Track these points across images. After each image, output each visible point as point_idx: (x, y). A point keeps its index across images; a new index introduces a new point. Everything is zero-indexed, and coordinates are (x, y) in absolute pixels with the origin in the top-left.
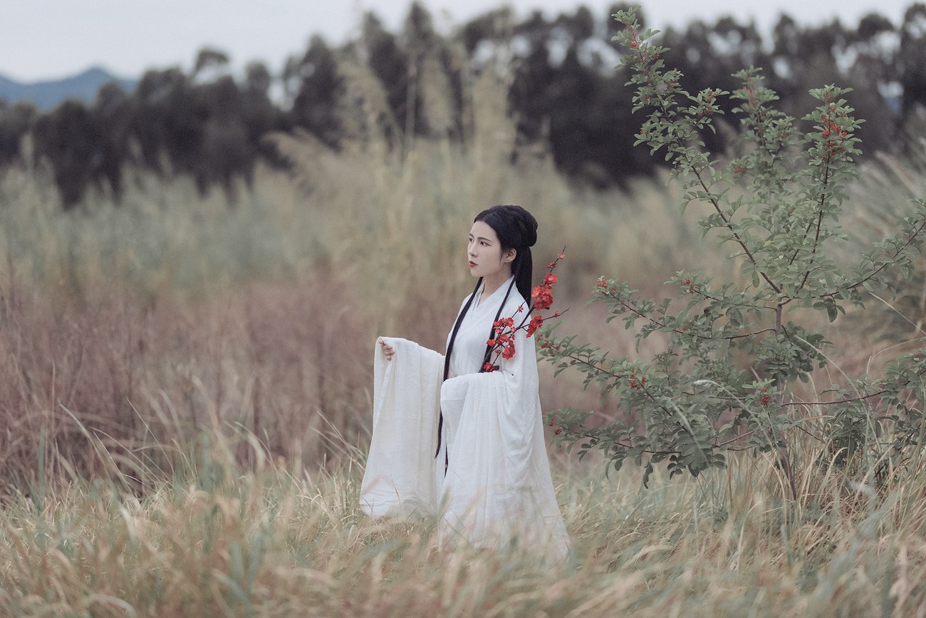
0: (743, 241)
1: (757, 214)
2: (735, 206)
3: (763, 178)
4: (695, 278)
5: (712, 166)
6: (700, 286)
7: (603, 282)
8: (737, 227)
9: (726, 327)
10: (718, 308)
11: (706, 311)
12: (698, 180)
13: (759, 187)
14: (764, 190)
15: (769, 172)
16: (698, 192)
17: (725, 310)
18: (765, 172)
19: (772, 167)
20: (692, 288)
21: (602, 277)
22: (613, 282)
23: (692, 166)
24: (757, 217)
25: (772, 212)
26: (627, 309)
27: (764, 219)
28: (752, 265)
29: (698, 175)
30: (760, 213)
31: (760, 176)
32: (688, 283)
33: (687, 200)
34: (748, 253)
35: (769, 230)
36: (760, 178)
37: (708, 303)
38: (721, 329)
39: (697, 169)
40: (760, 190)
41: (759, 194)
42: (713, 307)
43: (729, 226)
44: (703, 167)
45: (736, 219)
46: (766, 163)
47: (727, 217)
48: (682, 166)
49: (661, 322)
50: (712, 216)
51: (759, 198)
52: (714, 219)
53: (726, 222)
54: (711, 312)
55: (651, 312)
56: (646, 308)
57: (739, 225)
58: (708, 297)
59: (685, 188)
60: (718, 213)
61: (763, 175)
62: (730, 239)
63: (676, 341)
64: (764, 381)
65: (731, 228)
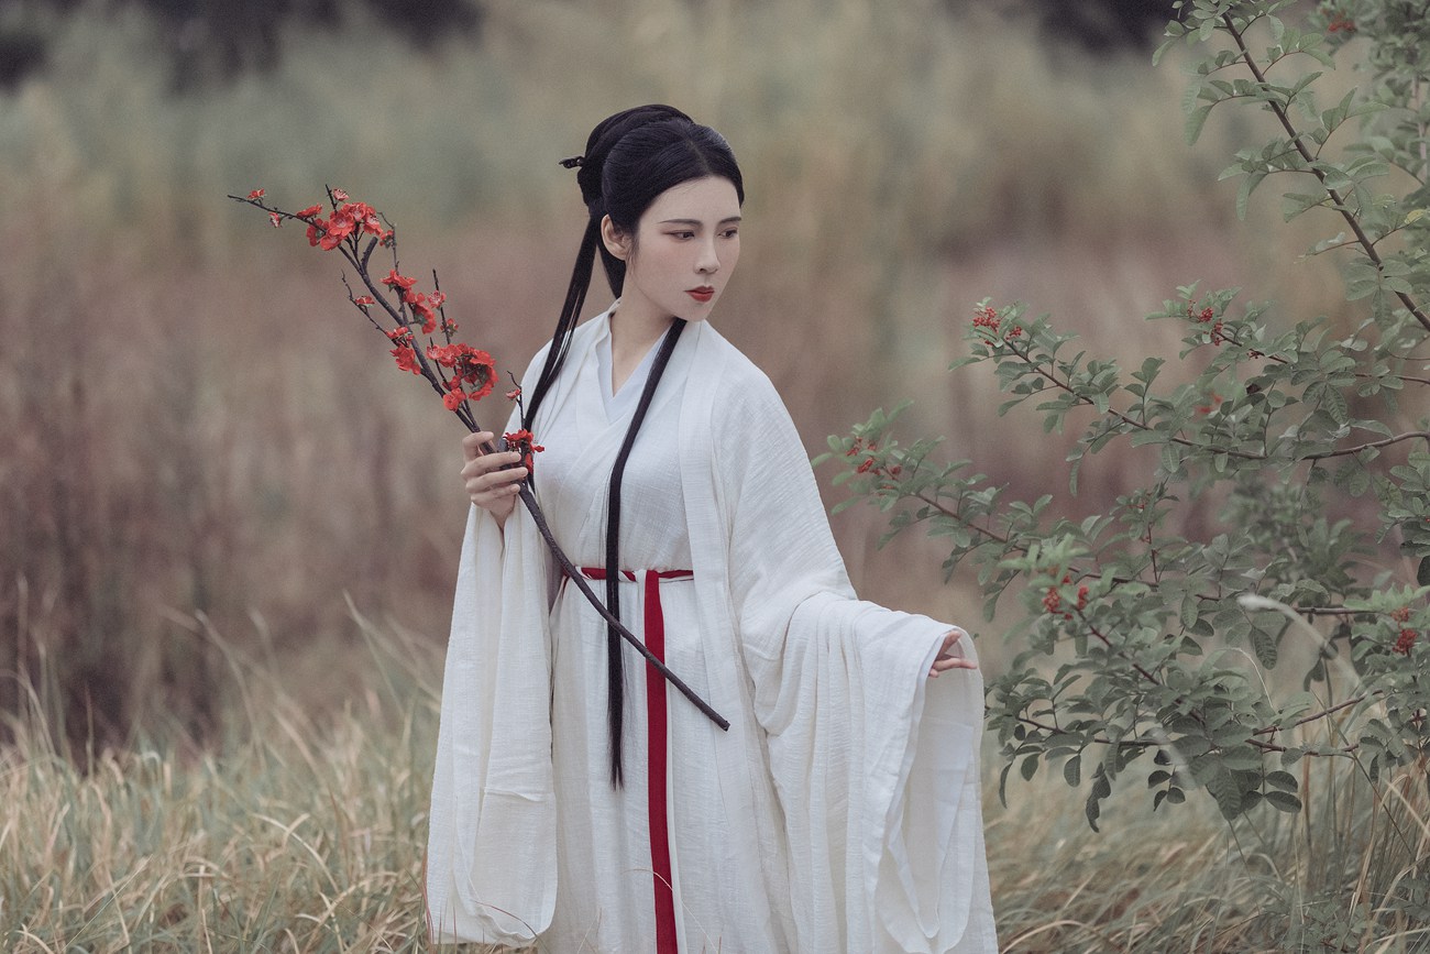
0: (1352, 211)
1: (1384, 134)
2: (1332, 119)
3: (1400, 44)
4: (1225, 305)
5: (1274, 13)
6: (1238, 326)
7: (990, 312)
8: (1339, 175)
9: (1302, 430)
10: (1282, 386)
11: (1253, 389)
12: (1237, 52)
13: (1389, 68)
14: (1403, 74)
15: (1416, 29)
16: (1238, 82)
17: (1302, 387)
18: (1406, 30)
19: (1422, 17)
20: (1217, 330)
21: (986, 300)
22: (1014, 313)
23: (1224, 16)
24: (1382, 143)
25: (1421, 129)
26: (1048, 383)
27: (1402, 148)
28: (1371, 274)
29: (1238, 38)
30: (1392, 131)
31: (1393, 38)
32: (1207, 317)
33: (1209, 103)
34: (1362, 239)
35: (1414, 174)
36: (1394, 44)
37: (1257, 368)
38: (1290, 433)
39: (1236, 22)
40: (1390, 75)
41: (1390, 83)
42: (1268, 381)
43: (1317, 172)
44: (1252, 17)
45: (1331, 152)
46: (1409, 6)
47: (1311, 147)
48: (1196, 14)
49: (1134, 416)
50: (1272, 147)
51: (1391, 95)
52: (1277, 151)
53: (1308, 159)
54: (1265, 392)
55: (1108, 394)
56: (1098, 381)
57: (1340, 167)
58: (1256, 354)
59: (1204, 71)
60: (1287, 137)
61: (1401, 36)
62: (1319, 204)
63: (1174, 469)
64: (1402, 591)
65: (1321, 177)
